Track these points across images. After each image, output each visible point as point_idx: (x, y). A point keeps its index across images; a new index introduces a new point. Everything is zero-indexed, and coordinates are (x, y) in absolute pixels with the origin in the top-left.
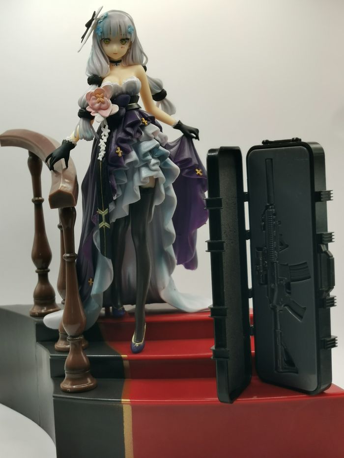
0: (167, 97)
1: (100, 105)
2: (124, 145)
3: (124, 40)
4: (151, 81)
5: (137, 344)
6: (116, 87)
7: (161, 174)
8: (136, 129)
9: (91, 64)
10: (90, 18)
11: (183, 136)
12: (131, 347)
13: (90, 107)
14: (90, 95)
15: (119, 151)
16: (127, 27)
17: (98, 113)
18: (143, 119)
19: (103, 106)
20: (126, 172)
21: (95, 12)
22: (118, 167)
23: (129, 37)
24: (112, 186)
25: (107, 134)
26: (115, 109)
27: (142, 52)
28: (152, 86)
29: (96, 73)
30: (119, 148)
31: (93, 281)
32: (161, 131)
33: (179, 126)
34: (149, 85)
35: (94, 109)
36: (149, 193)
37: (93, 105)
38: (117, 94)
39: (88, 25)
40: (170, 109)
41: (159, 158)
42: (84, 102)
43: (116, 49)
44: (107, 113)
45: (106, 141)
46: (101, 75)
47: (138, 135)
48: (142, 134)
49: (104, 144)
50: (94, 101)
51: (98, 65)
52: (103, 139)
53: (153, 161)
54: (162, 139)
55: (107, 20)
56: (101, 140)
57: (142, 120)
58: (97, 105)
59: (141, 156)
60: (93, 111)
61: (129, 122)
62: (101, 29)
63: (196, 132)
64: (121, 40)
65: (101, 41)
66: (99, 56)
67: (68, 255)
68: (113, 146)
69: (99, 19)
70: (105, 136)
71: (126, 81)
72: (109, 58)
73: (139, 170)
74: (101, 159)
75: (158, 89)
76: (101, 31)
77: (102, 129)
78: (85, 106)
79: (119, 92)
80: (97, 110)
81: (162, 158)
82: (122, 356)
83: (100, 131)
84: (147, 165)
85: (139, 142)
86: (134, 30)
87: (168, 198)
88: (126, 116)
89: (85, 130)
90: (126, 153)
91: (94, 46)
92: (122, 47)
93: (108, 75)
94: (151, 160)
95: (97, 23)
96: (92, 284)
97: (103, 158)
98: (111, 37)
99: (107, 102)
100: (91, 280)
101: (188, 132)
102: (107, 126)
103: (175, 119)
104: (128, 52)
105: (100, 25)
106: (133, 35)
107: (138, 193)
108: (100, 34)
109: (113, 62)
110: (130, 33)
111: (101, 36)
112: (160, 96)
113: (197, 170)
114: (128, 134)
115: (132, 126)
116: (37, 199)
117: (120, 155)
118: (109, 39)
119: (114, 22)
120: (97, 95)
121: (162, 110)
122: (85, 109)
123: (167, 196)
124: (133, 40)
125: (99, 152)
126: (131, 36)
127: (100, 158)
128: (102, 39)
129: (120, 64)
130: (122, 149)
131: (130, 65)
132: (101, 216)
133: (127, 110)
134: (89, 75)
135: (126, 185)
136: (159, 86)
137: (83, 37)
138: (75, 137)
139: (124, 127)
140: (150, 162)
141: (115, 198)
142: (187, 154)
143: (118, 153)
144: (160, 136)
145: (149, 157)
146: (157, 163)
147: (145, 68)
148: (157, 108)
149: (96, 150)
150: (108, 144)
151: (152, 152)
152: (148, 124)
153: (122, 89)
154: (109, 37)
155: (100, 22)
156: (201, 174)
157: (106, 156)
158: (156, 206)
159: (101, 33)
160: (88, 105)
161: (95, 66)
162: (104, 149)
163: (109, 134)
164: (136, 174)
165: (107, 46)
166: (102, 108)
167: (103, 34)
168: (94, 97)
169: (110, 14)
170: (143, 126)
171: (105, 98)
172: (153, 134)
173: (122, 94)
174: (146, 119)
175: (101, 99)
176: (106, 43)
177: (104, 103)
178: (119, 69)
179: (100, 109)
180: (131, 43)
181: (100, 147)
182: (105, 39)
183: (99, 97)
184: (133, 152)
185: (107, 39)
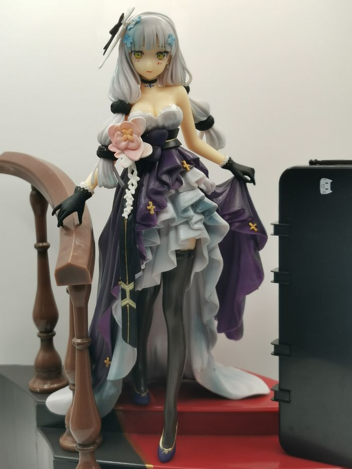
0: (216, 126)
1: (128, 144)
2: (158, 198)
3: (160, 54)
4: (196, 107)
5: (166, 451)
6: (149, 119)
7: (205, 234)
8: (174, 177)
9: (115, 85)
10: (116, 22)
11: (233, 178)
12: (158, 454)
13: (114, 146)
14: (113, 130)
15: (152, 207)
16: (167, 36)
17: (124, 153)
18: (185, 162)
19: (132, 145)
20: (159, 231)
21: (123, 14)
22: (149, 226)
23: (168, 49)
24: (139, 251)
25: (135, 183)
26: (147, 150)
27: (184, 69)
28: (196, 113)
29: (122, 98)
30: (151, 203)
31: (110, 360)
32: (207, 176)
33: (229, 165)
34: (192, 111)
35: (119, 149)
36: (187, 257)
37: (117, 143)
38: (150, 128)
39: (114, 32)
40: (217, 141)
41: (203, 213)
42: (106, 138)
43: (149, 66)
44: (137, 156)
45: (133, 192)
46: (129, 101)
47: (177, 184)
48: (182, 183)
49: (131, 197)
50: (119, 138)
51: (125, 88)
52: (129, 190)
53: (197, 218)
54: (207, 187)
55: (138, 26)
56: (127, 190)
57: (183, 164)
58: (123, 144)
59: (180, 212)
60: (118, 151)
61: (165, 169)
62: (130, 38)
63: (251, 172)
64: (157, 54)
65: (130, 54)
66: (127, 74)
67: (79, 341)
68: (143, 200)
69: (129, 24)
70: (133, 185)
71: (163, 112)
72: (141, 76)
73: (176, 228)
74: (126, 217)
75: (204, 117)
76: (131, 41)
77: (129, 175)
78: (106, 143)
79: (154, 125)
80: (124, 150)
81: (207, 213)
82: (147, 466)
83: (125, 176)
84: (187, 222)
85: (178, 193)
86: (176, 40)
87: (212, 261)
88: (161, 159)
89: (106, 176)
90: (161, 207)
91: (120, 61)
92: (158, 64)
93: (139, 101)
94: (193, 216)
95: (126, 30)
96: (110, 365)
97: (129, 216)
98: (144, 49)
99: (137, 141)
100: (108, 358)
101: (241, 174)
102: (136, 172)
103: (223, 155)
104: (166, 69)
105: (130, 33)
106: (174, 46)
107: (174, 258)
108: (129, 45)
109: (146, 82)
110: (170, 45)
111: (131, 48)
112: (206, 124)
113: (251, 224)
114: (163, 183)
115: (170, 172)
116: (41, 244)
117: (152, 212)
118: (142, 53)
119: (149, 30)
120: (124, 130)
121: (207, 143)
122: (107, 147)
123: (210, 258)
124: (173, 53)
125: (124, 207)
126: (171, 48)
127: (126, 215)
128: (132, 52)
129: (155, 84)
130: (155, 203)
131: (167, 86)
132: (124, 291)
133: (163, 150)
134: (113, 99)
135: (158, 247)
136: (205, 112)
137: (106, 48)
138: (92, 184)
139: (160, 173)
140: (191, 219)
141: (143, 267)
142: (237, 205)
143: (150, 210)
144: (205, 184)
145: (191, 213)
146: (201, 220)
147: (188, 89)
148: (201, 140)
149: (119, 203)
150: (136, 196)
151: (194, 206)
152: (191, 168)
153: (157, 121)
154: (141, 50)
155: (130, 29)
156: (256, 230)
157: (134, 212)
158: (196, 273)
159: (131, 43)
160: (110, 143)
161: (120, 88)
162: (132, 203)
163: (138, 182)
164: (172, 234)
165: (138, 61)
166: (129, 147)
167: (133, 45)
168: (119, 133)
169: (143, 17)
170: (184, 172)
171: (135, 136)
172: (197, 182)
173: (157, 128)
174: (188, 162)
175: (129, 137)
176: (138, 57)
177: (132, 141)
178: (154, 92)
179: (127, 149)
180: (171, 56)
181: (125, 201)
182: (136, 52)
183: (126, 134)
184: (170, 206)
185: (138, 52)
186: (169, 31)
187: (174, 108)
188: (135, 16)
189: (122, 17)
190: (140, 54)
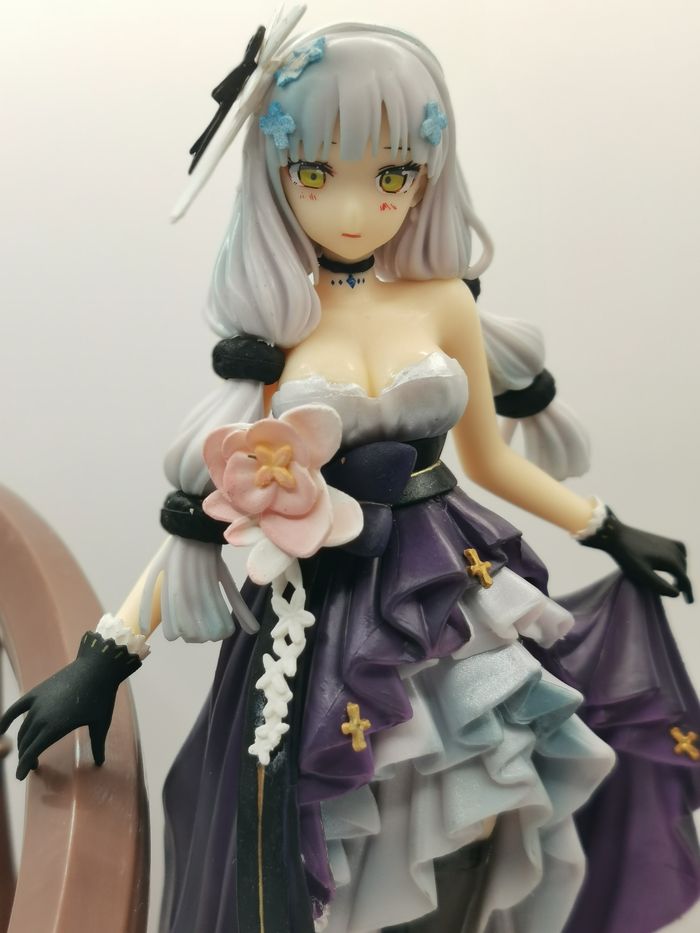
1: (275, 497)
3: (390, 174)
6: (346, 403)
8: (441, 613)
9: (230, 281)
10: (237, 58)
11: (617, 575)
13: (221, 499)
14: (220, 447)
15: (356, 725)
16: (418, 113)
17: (258, 525)
18: (473, 553)
19: (288, 501)
21: (262, 31)
23: (420, 158)
24: (309, 875)
25: (298, 636)
26: (347, 520)
27: (469, 220)
28: (499, 368)
29: (253, 327)
30: (353, 708)
33: (609, 537)
34: (489, 361)
35: (241, 511)
38: (353, 435)
39: (226, 93)
40: (563, 452)
41: (532, 727)
42: (196, 470)
43: (352, 214)
44: (309, 539)
45: (292, 670)
46: (277, 336)
47: (449, 638)
48: (466, 636)
49: (284, 686)
50: (242, 476)
51: (267, 292)
52: (276, 658)
53: (509, 744)
55: (316, 75)
56: (267, 658)
57: (467, 561)
58: (258, 497)
59: (454, 731)
60: (236, 520)
62: (288, 117)
64: (382, 173)
65: (284, 171)
66: (271, 244)
68: (329, 694)
69: (282, 67)
70: (288, 640)
72: (318, 248)
73: (439, 780)
74: (264, 759)
75: (524, 375)
76: (291, 127)
77: (277, 602)
78: (195, 488)
84: (479, 763)
85: (448, 663)
86: (448, 125)
88: (392, 546)
89: (190, 601)
90: (388, 717)
91: (248, 193)
92: (384, 207)
93: (313, 334)
95: (271, 86)
97: (273, 754)
98: (335, 158)
99: (310, 489)
102: (300, 594)
103: (587, 504)
104: (408, 223)
105: (287, 97)
106: (439, 147)
107: (428, 885)
108: (282, 142)
109: (336, 268)
110: (428, 141)
111: (288, 151)
113: (676, 733)
114: (401, 636)
115: (424, 597)
118: (326, 168)
119: (355, 91)
120: (260, 450)
122: (197, 499)
124: (435, 173)
125: (253, 719)
126: (431, 154)
127: (262, 750)
128: (290, 164)
129: (366, 275)
130: (369, 709)
131: (407, 280)
134: (221, 327)
136: (528, 359)
137: (199, 149)
139: (386, 601)
140: (493, 752)
141: (320, 925)
143: (350, 737)
145: (495, 730)
146: (525, 751)
147: (475, 287)
150: (301, 684)
151: (503, 710)
154: (324, 159)
155: (287, 84)
156: (694, 754)
157: (290, 744)
159: (289, 135)
160: (210, 488)
161: (248, 290)
162: (284, 711)
163: (308, 632)
165: (312, 197)
166: (278, 507)
167: (296, 141)
168: (243, 456)
169: (335, 42)
171: (301, 471)
173: (379, 436)
174: (486, 554)
175: (280, 473)
176: (310, 182)
177: (291, 489)
178: (361, 302)
179: (269, 512)
180: (426, 180)
181: (260, 698)
182: (305, 165)
183: (267, 461)
184: (420, 707)
185: (313, 165)
186: (425, 94)
187: (438, 364)
188: (304, 36)
189: (256, 43)
190: (319, 172)
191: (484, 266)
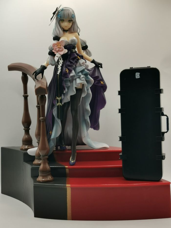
0: (88, 48)
1: (59, 49)
2: (69, 68)
3: (70, 21)
5: (72, 162)
6: (66, 42)
7: (85, 83)
8: (75, 60)
9: (54, 31)
10: (55, 10)
11: (95, 66)
12: (70, 163)
14: (54, 45)
16: (72, 15)
19: (61, 49)
20: (70, 81)
21: (57, 7)
22: (66, 77)
23: (72, 19)
25: (62, 63)
26: (66, 51)
27: (78, 27)
28: (82, 43)
30: (67, 69)
31: (52, 132)
32: (86, 63)
33: (93, 62)
35: (56, 51)
36: (79, 91)
37: (56, 49)
38: (66, 45)
39: (54, 13)
40: (89, 54)
41: (84, 75)
42: (52, 48)
43: (66, 25)
44: (62, 53)
45: (61, 65)
46: (59, 36)
48: (77, 63)
49: (60, 67)
50: (56, 47)
51: (58, 32)
52: (60, 65)
53: (82, 76)
54: (86, 66)
55: (62, 12)
56: (59, 65)
58: (58, 49)
59: (77, 73)
60: (55, 52)
61: (72, 58)
63: (101, 64)
65: (60, 21)
66: (58, 28)
67: (42, 118)
68: (64, 68)
71: (71, 39)
73: (76, 79)
75: (84, 45)
76: (60, 16)
77: (60, 60)
78: (52, 50)
79: (68, 44)
80: (57, 52)
81: (86, 75)
82: (66, 167)
83: (58, 61)
85: (76, 67)
86: (75, 16)
87: (88, 94)
88: (70, 55)
89: (51, 61)
90: (70, 71)
91: (56, 23)
92: (69, 24)
94: (81, 75)
95: (58, 12)
96: (52, 134)
97: (59, 73)
98: (64, 19)
100: (51, 131)
101: (98, 64)
102: (62, 59)
103: (91, 58)
104: (71, 26)
105: (60, 13)
106: (74, 18)
107: (75, 90)
108: (59, 18)
109: (65, 31)
111: (60, 18)
113: (101, 82)
114: (71, 63)
116: (25, 95)
117: (68, 72)
118: (63, 20)
119: (66, 13)
120: (58, 45)
121: (86, 54)
122: (52, 51)
123: (87, 93)
124: (74, 21)
125: (58, 70)
127: (58, 73)
128: (60, 20)
129: (68, 32)
131: (72, 33)
132: (58, 100)
133: (71, 52)
135: (69, 86)
137: (51, 19)
138: (47, 64)
139: (70, 60)
140: (81, 76)
141: (64, 92)
142: (97, 74)
143: (67, 71)
145: (80, 74)
146: (84, 77)
147: (79, 34)
148: (83, 53)
149: (56, 70)
150: (62, 67)
151: (82, 71)
152: (80, 59)
153: (69, 42)
154: (63, 19)
155: (60, 12)
156: (103, 84)
157: (61, 72)
158: (82, 97)
159: (60, 17)
160: (53, 49)
161: (56, 32)
162: (60, 69)
163: (63, 62)
164: (74, 82)
166: (60, 50)
168: (56, 45)
169: (64, 9)
170: (78, 60)
171: (61, 46)
172: (82, 63)
173: (69, 45)
174: (79, 57)
175: (60, 46)
176: (62, 22)
177: (61, 48)
178: (67, 34)
179: (59, 51)
180: (73, 22)
181: (58, 69)
183: (58, 46)
184: (73, 71)
185: (62, 20)
186: (72, 13)
187: (75, 38)
188: (61, 8)
189: (57, 9)
191: (79, 32)
